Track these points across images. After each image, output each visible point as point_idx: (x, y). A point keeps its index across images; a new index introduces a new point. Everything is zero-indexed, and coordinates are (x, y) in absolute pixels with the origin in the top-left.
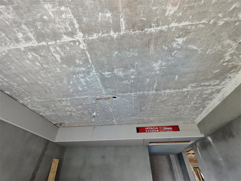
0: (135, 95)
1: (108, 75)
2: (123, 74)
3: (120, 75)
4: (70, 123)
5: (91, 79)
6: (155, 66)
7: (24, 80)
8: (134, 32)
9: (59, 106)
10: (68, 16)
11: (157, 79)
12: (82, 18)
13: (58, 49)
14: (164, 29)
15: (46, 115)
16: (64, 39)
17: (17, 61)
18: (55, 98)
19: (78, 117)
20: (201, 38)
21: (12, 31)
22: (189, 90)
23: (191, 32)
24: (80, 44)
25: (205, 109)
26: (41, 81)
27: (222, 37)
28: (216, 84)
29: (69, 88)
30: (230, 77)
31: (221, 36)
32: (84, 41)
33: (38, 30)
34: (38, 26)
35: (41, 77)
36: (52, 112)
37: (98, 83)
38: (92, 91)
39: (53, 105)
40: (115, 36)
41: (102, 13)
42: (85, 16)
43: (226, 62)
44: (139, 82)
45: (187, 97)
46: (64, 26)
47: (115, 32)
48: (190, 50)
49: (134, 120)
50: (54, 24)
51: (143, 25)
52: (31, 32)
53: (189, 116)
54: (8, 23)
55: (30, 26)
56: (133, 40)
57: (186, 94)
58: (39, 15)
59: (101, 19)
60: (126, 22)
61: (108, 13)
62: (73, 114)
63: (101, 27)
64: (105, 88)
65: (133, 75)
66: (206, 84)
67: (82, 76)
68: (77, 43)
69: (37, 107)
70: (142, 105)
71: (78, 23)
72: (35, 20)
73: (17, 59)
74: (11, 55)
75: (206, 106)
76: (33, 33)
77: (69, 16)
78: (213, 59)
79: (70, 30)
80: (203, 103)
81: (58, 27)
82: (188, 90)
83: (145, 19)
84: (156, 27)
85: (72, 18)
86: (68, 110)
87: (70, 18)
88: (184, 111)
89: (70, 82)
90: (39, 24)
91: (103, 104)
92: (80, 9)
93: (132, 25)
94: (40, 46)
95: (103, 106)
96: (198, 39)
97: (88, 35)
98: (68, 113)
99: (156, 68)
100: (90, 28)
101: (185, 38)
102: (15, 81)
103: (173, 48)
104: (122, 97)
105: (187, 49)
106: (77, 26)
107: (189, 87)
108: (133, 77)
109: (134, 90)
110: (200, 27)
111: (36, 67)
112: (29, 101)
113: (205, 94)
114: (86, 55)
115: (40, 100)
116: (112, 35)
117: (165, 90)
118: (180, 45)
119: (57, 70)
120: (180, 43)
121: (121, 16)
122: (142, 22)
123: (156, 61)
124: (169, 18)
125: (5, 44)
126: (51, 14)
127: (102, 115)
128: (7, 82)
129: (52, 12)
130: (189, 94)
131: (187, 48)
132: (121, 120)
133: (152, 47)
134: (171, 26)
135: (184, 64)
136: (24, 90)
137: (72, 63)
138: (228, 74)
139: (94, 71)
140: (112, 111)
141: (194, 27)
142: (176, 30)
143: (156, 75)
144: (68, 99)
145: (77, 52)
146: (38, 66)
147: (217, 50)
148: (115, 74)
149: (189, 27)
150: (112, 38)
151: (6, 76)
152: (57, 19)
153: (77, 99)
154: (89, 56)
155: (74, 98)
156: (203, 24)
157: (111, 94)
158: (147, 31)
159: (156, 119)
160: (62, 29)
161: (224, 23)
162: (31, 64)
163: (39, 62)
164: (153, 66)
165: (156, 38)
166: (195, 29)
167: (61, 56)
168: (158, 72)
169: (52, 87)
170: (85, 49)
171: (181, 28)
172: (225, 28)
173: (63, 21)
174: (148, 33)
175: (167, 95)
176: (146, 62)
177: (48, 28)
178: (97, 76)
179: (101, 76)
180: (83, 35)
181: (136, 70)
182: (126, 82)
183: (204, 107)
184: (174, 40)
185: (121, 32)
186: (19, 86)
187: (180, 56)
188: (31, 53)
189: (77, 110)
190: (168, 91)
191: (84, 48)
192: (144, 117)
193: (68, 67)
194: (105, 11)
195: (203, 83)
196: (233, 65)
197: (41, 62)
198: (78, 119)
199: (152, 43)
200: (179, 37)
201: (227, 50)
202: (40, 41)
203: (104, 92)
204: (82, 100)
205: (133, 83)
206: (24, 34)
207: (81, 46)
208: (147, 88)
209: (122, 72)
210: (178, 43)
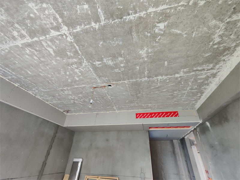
0: (129, 83)
1: (99, 65)
2: (113, 63)
3: (110, 64)
4: (76, 110)
5: (85, 69)
6: (142, 53)
7: (28, 73)
8: (113, 22)
9: (63, 95)
10: (50, 12)
11: (147, 66)
12: (63, 13)
13: (49, 43)
14: (143, 16)
15: (54, 103)
16: (52, 33)
17: (18, 56)
18: (58, 88)
19: (81, 104)
20: (183, 21)
21: (8, 30)
22: (182, 75)
23: (171, 16)
24: (67, 37)
25: (203, 94)
26: (42, 73)
27: (206, 18)
28: (209, 68)
29: (67, 78)
30: (224, 60)
31: (204, 16)
32: (70, 33)
33: (29, 28)
34: (27, 23)
35: (41, 69)
36: (58, 100)
37: (91, 72)
38: (87, 80)
39: (57, 94)
40: (97, 27)
41: (79, 6)
42: (65, 10)
43: (216, 44)
44: (129, 70)
45: (181, 83)
46: (49, 21)
47: (96, 23)
48: (173, 34)
49: (132, 106)
50: (40, 21)
51: (121, 13)
52: (23, 30)
53: (187, 102)
54: (3, 23)
55: (21, 25)
56: (114, 29)
57: (180, 80)
58: (26, 14)
59: (80, 11)
60: (104, 12)
61: (84, 5)
62: (76, 102)
63: (82, 19)
64: (99, 77)
65: (122, 64)
66: (199, 68)
67: (76, 67)
68: (64, 37)
69: (44, 96)
70: (138, 92)
71: (61, 17)
72: (24, 19)
73: (18, 55)
74: (13, 52)
75: (204, 91)
76: (25, 30)
77: (52, 11)
78: (200, 42)
79: (55, 24)
80: (199, 88)
81: (44, 23)
82: (180, 75)
83: (122, 7)
84: (134, 14)
85: (54, 13)
86: (71, 98)
87: (53, 13)
88: (181, 97)
89: (66, 73)
90: (28, 21)
91: (100, 92)
92: (60, 4)
93: (110, 15)
94: (33, 42)
95: (101, 94)
96: (180, 23)
97: (72, 28)
98: (72, 101)
99: (143, 55)
100: (73, 21)
101: (166, 23)
102: (21, 74)
103: (156, 34)
104: (117, 85)
105: (170, 34)
106: (60, 20)
107: (181, 73)
108: (122, 65)
109: (126, 78)
110: (179, 9)
111: (35, 61)
112: (37, 91)
113: (200, 79)
114: (75, 47)
115: (45, 90)
116: (94, 27)
117: (156, 77)
118: (163, 30)
119: (53, 63)
120: (162, 28)
121: (97, 7)
122: (119, 11)
123: (142, 48)
124: (145, 3)
125: (6, 42)
126: (35, 11)
127: (102, 102)
128: (15, 75)
129: (36, 9)
130: (183, 79)
131: (171, 32)
132: (121, 107)
133: (134, 35)
134: (149, 11)
135: (170, 49)
136: (30, 81)
137: (64, 55)
138: (221, 57)
139: (85, 62)
140: (110, 99)
141: (173, 10)
142: (155, 16)
143: (145, 62)
144: (69, 88)
145: (66, 44)
146: (36, 59)
147: (203, 32)
148: (105, 63)
149: (168, 11)
150: (95, 30)
151: (13, 70)
152: (42, 16)
153: (76, 88)
154: (77, 47)
155: (73, 87)
156: (182, 6)
157: (106, 83)
158: (126, 19)
159: (155, 106)
160: (48, 24)
161: (205, 3)
162: (30, 58)
163: (36, 56)
164: (140, 54)
165: (137, 26)
166: (174, 12)
167: (53, 50)
168: (146, 59)
169: (53, 78)
170: (73, 41)
171: (160, 12)
172: (208, 8)
173: (47, 17)
174: (127, 20)
175: (160, 82)
176: (132, 50)
177: (36, 25)
178: (89, 67)
179: (93, 66)
180: (67, 28)
181: (124, 58)
182: (117, 70)
183: (202, 93)
184: (155, 26)
185: (101, 23)
186: (26, 78)
187: (165, 42)
188: (28, 49)
189: (79, 99)
190: (160, 78)
191: (71, 41)
192: (142, 104)
193: (61, 59)
194: (82, 3)
195: (195, 68)
196: (225, 47)
197: (38, 56)
198: (81, 106)
199: (133, 30)
200: (160, 22)
201: (214, 32)
202: (32, 37)
203: (99, 81)
204: (81, 89)
205: (124, 71)
206: (18, 32)
207: (69, 39)
208: (139, 75)
209: (111, 61)
210: (160, 28)
